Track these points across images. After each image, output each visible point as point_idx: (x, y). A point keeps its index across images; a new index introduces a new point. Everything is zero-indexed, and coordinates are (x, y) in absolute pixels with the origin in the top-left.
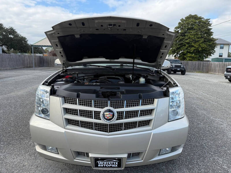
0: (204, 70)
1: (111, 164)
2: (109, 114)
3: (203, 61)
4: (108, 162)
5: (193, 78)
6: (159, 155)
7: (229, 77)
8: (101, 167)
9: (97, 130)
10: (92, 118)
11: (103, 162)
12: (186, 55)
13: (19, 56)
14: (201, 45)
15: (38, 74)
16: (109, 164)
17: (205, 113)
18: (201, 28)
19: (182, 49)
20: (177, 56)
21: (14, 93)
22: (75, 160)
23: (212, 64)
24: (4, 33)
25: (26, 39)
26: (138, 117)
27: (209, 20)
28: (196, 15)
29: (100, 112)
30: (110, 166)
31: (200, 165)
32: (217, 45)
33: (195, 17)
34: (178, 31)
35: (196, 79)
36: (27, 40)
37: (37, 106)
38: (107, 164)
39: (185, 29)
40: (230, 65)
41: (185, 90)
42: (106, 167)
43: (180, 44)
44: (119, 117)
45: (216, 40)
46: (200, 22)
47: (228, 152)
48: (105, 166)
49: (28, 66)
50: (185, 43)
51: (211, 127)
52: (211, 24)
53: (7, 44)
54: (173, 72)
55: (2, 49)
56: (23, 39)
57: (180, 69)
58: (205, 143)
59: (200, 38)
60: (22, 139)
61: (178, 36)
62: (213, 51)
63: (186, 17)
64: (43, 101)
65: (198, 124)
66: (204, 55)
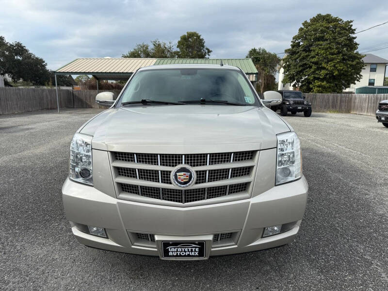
0: (343, 107)
1: (189, 251)
2: (184, 174)
3: (341, 92)
4: (183, 248)
5: (324, 121)
6: (262, 237)
7: (383, 119)
8: (173, 256)
9: (166, 200)
10: (159, 182)
11: (176, 249)
12: (312, 84)
13: (34, 90)
14: (336, 66)
15: (66, 120)
16: (185, 252)
17: (340, 176)
18: (337, 37)
19: (307, 73)
20: (297, 86)
21: (29, 151)
22: (133, 247)
23: (355, 98)
24: (7, 53)
25: (44, 62)
26: (228, 178)
27: (350, 22)
28: (328, 15)
29: (170, 172)
30: (186, 254)
31: (329, 255)
32: (366, 66)
33: (327, 19)
34: (299, 42)
35: (328, 124)
36: (44, 64)
37: (72, 165)
38: (182, 251)
39: (311, 40)
40: (387, 99)
41: (309, 141)
42: (180, 256)
43: (302, 66)
44: (200, 180)
45: (363, 57)
46: (335, 27)
47: (375, 235)
48: (179, 254)
49: (48, 107)
50: (311, 62)
51: (349, 198)
52: (355, 30)
53: (13, 71)
54: (290, 113)
55: (4, 80)
56: (39, 63)
57: (302, 107)
58: (337, 223)
59: (335, 54)
60: (48, 221)
61: (298, 52)
62: (358, 76)
63: (312, 19)
64: (81, 157)
65: (329, 194)
66: (344, 82)
